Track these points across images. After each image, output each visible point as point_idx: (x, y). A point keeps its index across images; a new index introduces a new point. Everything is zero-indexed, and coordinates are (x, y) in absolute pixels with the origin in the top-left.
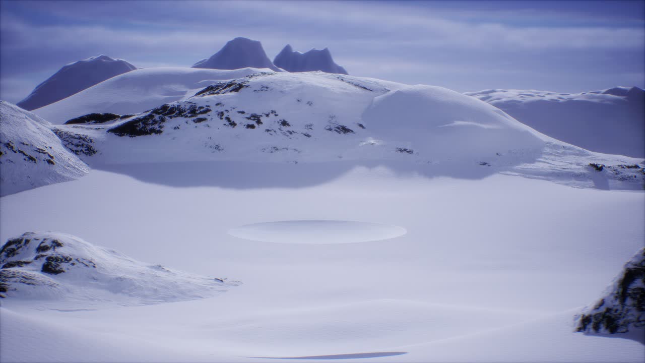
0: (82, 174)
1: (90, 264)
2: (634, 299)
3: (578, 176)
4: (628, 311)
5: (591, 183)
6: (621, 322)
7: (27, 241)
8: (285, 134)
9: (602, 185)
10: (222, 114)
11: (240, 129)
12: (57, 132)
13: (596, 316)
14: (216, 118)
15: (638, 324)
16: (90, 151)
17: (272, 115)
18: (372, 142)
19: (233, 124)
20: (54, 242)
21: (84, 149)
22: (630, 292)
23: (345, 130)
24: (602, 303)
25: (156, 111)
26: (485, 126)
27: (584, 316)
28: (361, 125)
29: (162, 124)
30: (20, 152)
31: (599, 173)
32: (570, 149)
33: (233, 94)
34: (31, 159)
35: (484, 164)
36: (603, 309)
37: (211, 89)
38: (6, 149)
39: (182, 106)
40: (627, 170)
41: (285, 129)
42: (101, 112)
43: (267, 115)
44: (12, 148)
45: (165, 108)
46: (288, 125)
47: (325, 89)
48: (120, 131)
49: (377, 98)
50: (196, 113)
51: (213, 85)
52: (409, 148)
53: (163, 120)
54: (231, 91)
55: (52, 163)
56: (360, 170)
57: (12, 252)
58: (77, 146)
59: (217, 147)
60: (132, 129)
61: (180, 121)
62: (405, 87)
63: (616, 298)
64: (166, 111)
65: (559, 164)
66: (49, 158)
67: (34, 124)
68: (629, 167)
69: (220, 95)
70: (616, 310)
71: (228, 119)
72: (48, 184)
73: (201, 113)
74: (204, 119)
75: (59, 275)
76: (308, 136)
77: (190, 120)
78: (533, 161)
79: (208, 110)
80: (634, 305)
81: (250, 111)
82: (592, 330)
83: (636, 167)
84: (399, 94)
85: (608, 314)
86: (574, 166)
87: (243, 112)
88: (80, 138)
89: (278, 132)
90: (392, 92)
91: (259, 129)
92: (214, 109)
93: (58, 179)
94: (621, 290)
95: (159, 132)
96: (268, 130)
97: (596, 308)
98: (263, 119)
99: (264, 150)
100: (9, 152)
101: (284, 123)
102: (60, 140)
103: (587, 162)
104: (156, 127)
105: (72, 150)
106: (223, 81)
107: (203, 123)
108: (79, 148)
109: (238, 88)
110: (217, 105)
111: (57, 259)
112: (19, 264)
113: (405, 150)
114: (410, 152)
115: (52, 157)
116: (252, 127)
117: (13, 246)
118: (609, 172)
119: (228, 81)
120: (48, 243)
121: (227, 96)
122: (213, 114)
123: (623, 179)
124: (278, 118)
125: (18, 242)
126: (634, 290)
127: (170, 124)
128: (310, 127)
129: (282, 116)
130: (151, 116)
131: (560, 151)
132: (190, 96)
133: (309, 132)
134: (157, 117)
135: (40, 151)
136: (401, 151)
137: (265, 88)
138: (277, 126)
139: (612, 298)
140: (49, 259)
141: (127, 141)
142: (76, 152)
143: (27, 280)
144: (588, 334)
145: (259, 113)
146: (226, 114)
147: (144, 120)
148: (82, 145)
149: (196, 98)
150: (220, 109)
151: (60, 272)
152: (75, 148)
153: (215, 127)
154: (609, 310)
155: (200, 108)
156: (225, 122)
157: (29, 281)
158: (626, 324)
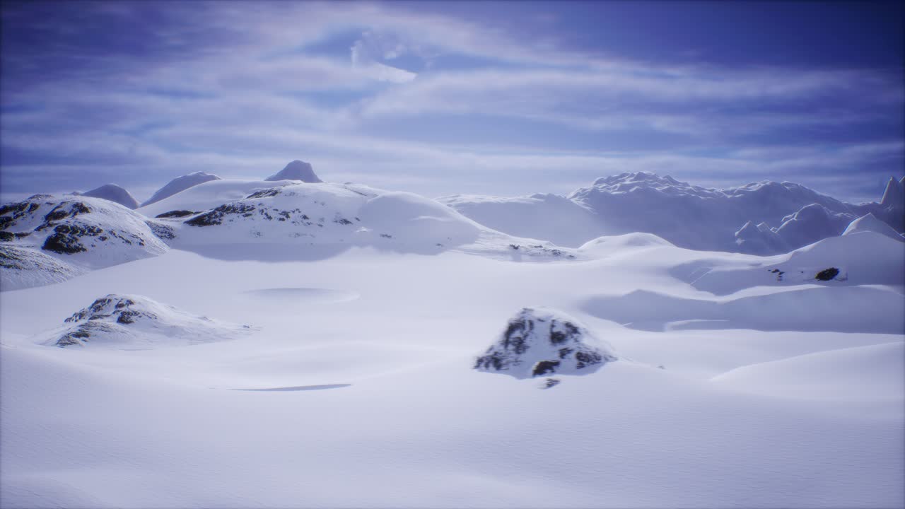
0: (163, 252)
1: (152, 317)
2: (514, 345)
3: (503, 253)
4: (510, 354)
5: (510, 257)
6: (504, 362)
7: (110, 301)
8: (305, 225)
9: (517, 259)
10: (263, 211)
11: (275, 222)
12: (148, 223)
13: (487, 358)
14: (258, 214)
15: (515, 363)
16: (171, 236)
17: (296, 212)
18: (365, 230)
19: (270, 218)
20: (128, 301)
21: (167, 235)
22: (511, 340)
23: (346, 222)
24: (491, 349)
25: (217, 209)
26: (440, 219)
27: (478, 358)
28: (357, 219)
29: (221, 218)
30: (120, 237)
31: (516, 251)
32: (498, 234)
33: (271, 197)
34: (128, 242)
35: (439, 245)
36: (492, 353)
37: (257, 194)
38: (110, 235)
39: (235, 206)
40: (534, 248)
41: (305, 221)
42: (180, 210)
43: (294, 212)
44: (114, 234)
45: (223, 207)
46: (308, 218)
47: (333, 195)
48: (192, 223)
49: (369, 201)
50: (245, 210)
51: (259, 191)
52: (389, 235)
53: (222, 215)
54: (270, 195)
55: (143, 245)
56: (354, 249)
57: (98, 308)
58: (162, 233)
59: (259, 234)
60: (200, 221)
61: (234, 216)
62: (389, 193)
63: (502, 344)
64: (225, 209)
65: (488, 245)
66: (140, 241)
67: (132, 218)
68: (536, 247)
69: (262, 198)
70: (501, 354)
71: (266, 214)
72: (138, 259)
73: (248, 210)
74: (250, 215)
75: (130, 324)
76: (321, 226)
77: (241, 215)
78: (472, 243)
79: (253, 209)
80: (514, 350)
81: (282, 209)
82: (484, 368)
83: (541, 247)
84: (384, 198)
85: (495, 356)
86: (499, 247)
87: (277, 210)
88: (165, 227)
89: (301, 223)
90: (380, 196)
91: (288, 221)
92: (258, 208)
93: (146, 255)
94: (505, 339)
95: (219, 223)
96: (294, 222)
97: (488, 352)
98: (290, 215)
99: (290, 235)
100: (111, 236)
101: (305, 217)
102: (150, 229)
103: (508, 243)
104: (217, 220)
105: (158, 236)
106: (265, 189)
107: (250, 217)
108: (163, 235)
109: (274, 193)
110: (260, 205)
111: (129, 314)
112: (100, 317)
113: (386, 235)
114: (390, 237)
115: (143, 241)
116: (283, 220)
117: (99, 304)
118: (523, 250)
119: (269, 189)
120: (124, 302)
121: (267, 200)
122: (256, 211)
123: (532, 255)
124: (301, 214)
125: (103, 301)
126: (514, 338)
127: (226, 218)
128: (322, 220)
129: (303, 213)
130: (214, 213)
131: (491, 236)
132: (244, 199)
133: (322, 223)
134: (218, 213)
135: (134, 236)
136: (383, 236)
137: (292, 194)
138: (299, 219)
139: (499, 344)
140: (123, 313)
141: (197, 229)
142: (161, 237)
143: (105, 329)
144: (482, 371)
145: (287, 210)
146: (265, 211)
147: (210, 215)
148: (166, 232)
149: (248, 199)
150: (261, 208)
151: (131, 322)
152: (160, 234)
153: (258, 219)
154: (496, 353)
155: (247, 207)
156: (265, 216)
157: (106, 329)
158: (507, 363)
